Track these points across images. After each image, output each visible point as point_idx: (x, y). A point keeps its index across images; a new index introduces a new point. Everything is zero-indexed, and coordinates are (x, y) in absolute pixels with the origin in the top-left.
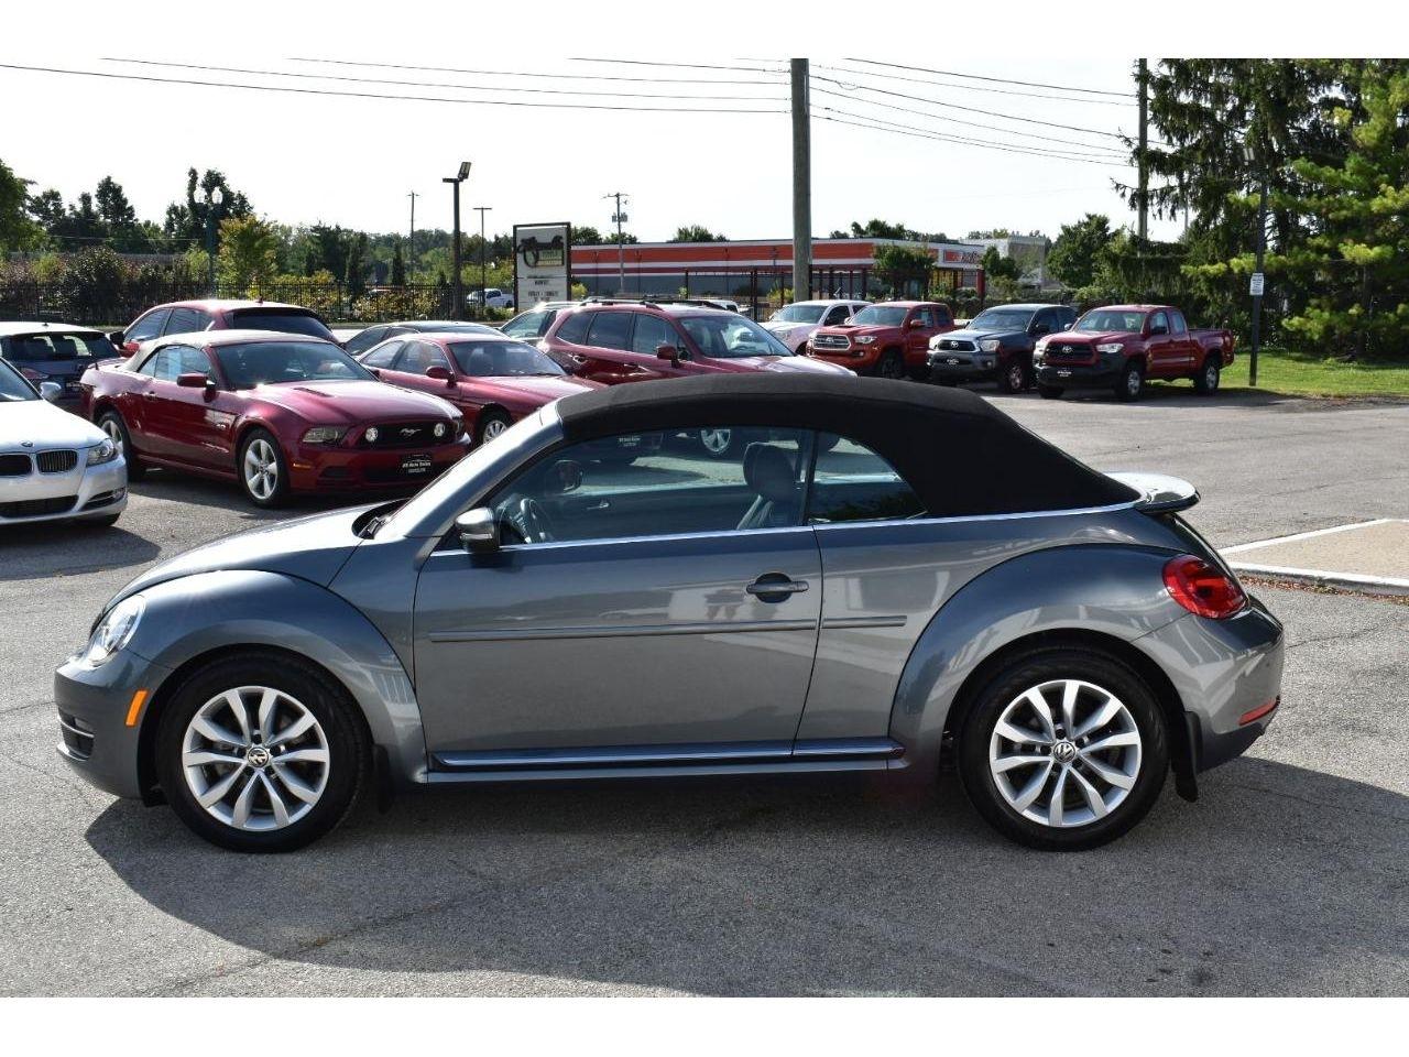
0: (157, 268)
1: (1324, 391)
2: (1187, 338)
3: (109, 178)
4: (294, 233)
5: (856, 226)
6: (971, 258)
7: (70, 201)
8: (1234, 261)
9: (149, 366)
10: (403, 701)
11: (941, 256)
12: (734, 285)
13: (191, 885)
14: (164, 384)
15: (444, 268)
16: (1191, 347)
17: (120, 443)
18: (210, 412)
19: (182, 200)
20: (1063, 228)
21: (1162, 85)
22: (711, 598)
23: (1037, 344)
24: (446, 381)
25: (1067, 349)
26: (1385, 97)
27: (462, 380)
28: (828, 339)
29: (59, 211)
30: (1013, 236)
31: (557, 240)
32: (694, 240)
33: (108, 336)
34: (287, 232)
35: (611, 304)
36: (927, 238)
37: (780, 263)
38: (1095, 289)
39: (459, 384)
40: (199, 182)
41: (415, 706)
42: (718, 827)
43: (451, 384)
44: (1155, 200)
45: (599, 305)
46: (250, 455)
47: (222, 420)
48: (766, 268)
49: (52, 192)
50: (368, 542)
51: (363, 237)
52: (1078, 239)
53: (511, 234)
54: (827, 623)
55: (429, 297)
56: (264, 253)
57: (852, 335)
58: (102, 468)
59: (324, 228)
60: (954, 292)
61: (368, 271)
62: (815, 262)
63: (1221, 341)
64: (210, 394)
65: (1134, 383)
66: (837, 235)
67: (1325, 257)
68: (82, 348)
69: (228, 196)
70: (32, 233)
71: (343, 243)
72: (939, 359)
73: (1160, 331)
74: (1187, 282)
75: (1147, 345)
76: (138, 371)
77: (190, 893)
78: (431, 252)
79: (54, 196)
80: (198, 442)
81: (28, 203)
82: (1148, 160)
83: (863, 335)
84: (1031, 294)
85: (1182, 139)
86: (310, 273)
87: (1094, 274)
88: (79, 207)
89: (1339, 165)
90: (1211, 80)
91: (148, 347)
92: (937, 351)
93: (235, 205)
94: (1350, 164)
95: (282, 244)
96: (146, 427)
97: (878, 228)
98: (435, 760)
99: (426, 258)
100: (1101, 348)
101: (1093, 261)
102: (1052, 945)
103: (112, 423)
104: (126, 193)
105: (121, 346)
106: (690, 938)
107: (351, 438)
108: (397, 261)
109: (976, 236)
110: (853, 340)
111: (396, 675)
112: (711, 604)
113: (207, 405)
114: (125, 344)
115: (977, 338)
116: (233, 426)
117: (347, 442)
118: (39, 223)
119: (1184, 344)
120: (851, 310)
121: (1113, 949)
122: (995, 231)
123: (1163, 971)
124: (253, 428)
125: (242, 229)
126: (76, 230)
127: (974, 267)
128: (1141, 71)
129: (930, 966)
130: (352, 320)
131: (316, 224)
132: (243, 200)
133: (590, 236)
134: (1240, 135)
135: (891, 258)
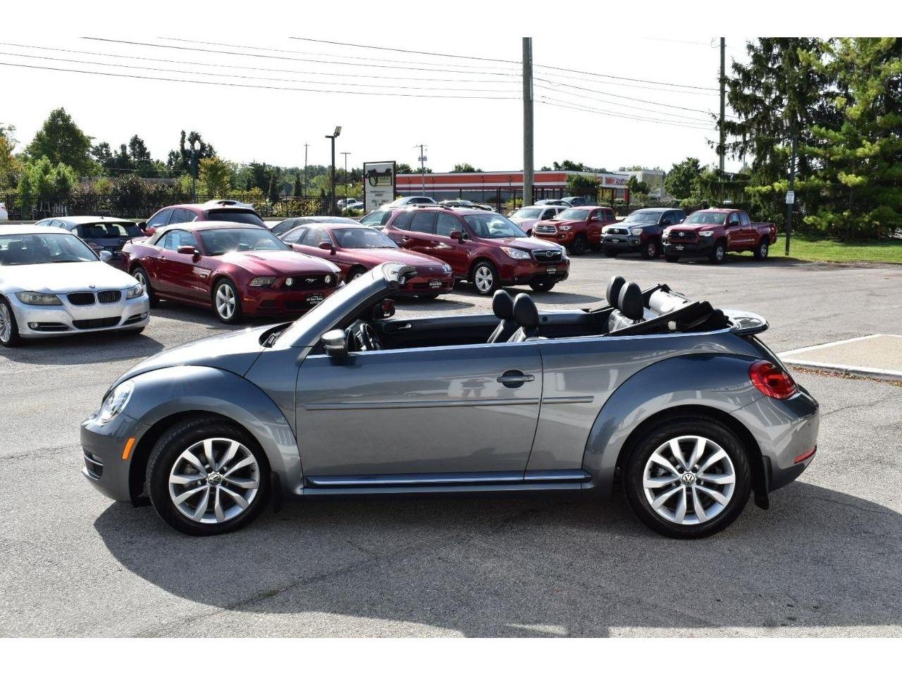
0: (163, 186)
1: (828, 259)
2: (750, 228)
3: (136, 136)
4: (240, 167)
5: (556, 164)
6: (621, 182)
7: (115, 150)
8: (776, 184)
9: (162, 242)
10: (289, 444)
11: (604, 180)
12: (487, 197)
13: (192, 556)
14: (169, 252)
15: (324, 187)
16: (751, 233)
17: (145, 286)
18: (195, 268)
19: (177, 149)
20: (674, 165)
21: (735, 84)
22: (465, 384)
23: (664, 231)
24: (329, 251)
25: (681, 234)
26: (865, 91)
27: (340, 251)
28: (544, 228)
29: (108, 154)
30: (644, 170)
31: (388, 171)
32: (464, 171)
33: (137, 224)
34: (236, 166)
35: (424, 207)
36: (596, 171)
37: (513, 184)
38: (692, 200)
39: (337, 253)
40: (186, 138)
41: (296, 447)
42: (506, 521)
43: (333, 253)
44: (730, 150)
45: (417, 208)
46: (219, 293)
47: (202, 273)
48: (505, 188)
49: (105, 143)
50: (268, 350)
51: (278, 169)
52: (682, 171)
53: (362, 168)
54: (545, 401)
55: (316, 202)
56: (223, 178)
57: (558, 225)
58: (135, 300)
59: (256, 164)
60: (612, 202)
61: (281, 188)
62: (536, 184)
63: (769, 229)
64: (196, 258)
65: (719, 253)
66: (545, 169)
67: (828, 182)
68: (123, 231)
69: (203, 146)
70: (93, 166)
71: (267, 172)
72: (608, 240)
73: (735, 224)
74: (748, 196)
75: (727, 232)
76: (155, 245)
77: (193, 560)
78: (315, 178)
79: (106, 146)
80: (189, 285)
81: (91, 149)
82: (726, 127)
83: (565, 225)
84: (655, 203)
85: (746, 115)
86: (248, 189)
87: (691, 192)
88: (119, 152)
89: (837, 129)
90: (763, 81)
91: (161, 230)
92: (607, 234)
93: (207, 151)
94: (844, 128)
95: (232, 173)
96: (160, 277)
97: (569, 166)
98: (308, 481)
99: (314, 181)
100: (701, 233)
101: (690, 184)
102: (719, 601)
103: (140, 274)
104: (146, 144)
105: (145, 230)
106: (496, 593)
107: (277, 283)
108: (298, 183)
109: (623, 170)
110: (558, 229)
111: (285, 428)
112: (465, 388)
113: (195, 264)
114: (147, 229)
115: (630, 228)
116: (210, 275)
117: (275, 286)
118: (97, 161)
119: (748, 231)
120: (557, 212)
121: (756, 604)
122: (634, 167)
123: (790, 619)
124: (221, 278)
125: (211, 165)
126: (118, 165)
127: (623, 187)
128: (721, 76)
129: (646, 613)
130: (273, 216)
131: (252, 162)
132: (211, 148)
133: (406, 169)
134: (779, 113)
135: (576, 182)
